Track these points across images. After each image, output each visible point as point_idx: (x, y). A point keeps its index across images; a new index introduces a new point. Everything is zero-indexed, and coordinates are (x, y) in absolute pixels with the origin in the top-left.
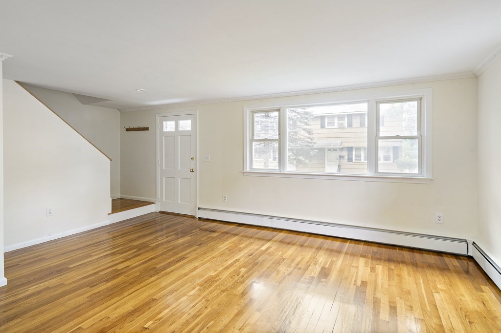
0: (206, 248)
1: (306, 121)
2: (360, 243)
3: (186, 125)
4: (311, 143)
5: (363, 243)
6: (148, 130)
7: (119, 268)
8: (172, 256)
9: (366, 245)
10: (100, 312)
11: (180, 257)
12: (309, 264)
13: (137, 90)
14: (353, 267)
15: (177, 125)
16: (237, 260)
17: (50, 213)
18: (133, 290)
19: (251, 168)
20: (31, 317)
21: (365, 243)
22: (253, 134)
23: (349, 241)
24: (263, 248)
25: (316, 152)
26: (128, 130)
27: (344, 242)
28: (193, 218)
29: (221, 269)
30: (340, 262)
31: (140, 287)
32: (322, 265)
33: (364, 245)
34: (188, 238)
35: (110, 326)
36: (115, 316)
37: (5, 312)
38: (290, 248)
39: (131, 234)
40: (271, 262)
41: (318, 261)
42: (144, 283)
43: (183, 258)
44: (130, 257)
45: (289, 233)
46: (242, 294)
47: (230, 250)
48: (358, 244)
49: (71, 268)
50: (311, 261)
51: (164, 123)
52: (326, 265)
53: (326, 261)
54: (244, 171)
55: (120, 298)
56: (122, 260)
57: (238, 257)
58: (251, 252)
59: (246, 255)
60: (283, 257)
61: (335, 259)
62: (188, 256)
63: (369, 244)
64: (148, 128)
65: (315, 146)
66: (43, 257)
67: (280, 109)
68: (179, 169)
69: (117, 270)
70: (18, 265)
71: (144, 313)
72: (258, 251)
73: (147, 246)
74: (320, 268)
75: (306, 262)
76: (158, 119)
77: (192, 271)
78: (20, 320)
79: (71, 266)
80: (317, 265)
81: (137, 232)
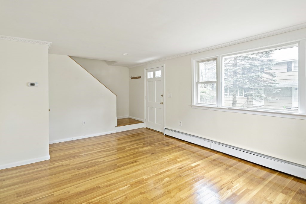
0: (155, 157)
1: (268, 66)
2: (289, 177)
3: (159, 74)
4: (273, 83)
5: (292, 178)
6: (140, 78)
7: (99, 161)
8: (132, 158)
9: (295, 180)
10: (69, 187)
11: (135, 160)
12: (222, 187)
13: (123, 54)
14: (266, 201)
15: (154, 74)
16: (168, 171)
17: (84, 124)
18: (94, 177)
19: (197, 103)
20: (42, 181)
21: (295, 179)
22: (199, 78)
23: (278, 173)
24: (193, 165)
25: (279, 91)
26: (132, 78)
27: (272, 173)
28: (162, 134)
29: (153, 175)
30: (254, 193)
31: (100, 176)
32: (234, 192)
33: (293, 180)
34: (150, 148)
35: (65, 198)
36: (73, 192)
37: (37, 174)
38: (215, 169)
39: (121, 140)
40: (192, 178)
41: (233, 186)
42: (103, 174)
43: (136, 161)
44: (110, 154)
45: (222, 155)
46: (152, 199)
47: (168, 162)
48: (287, 178)
49: (80, 156)
50: (226, 185)
51: (148, 73)
52: (238, 193)
53: (241, 188)
54: (192, 105)
55: (85, 180)
56: (105, 156)
57: (169, 168)
58: (183, 166)
59: (178, 168)
60: (204, 176)
61: (251, 188)
62: (139, 160)
63: (300, 180)
64: (140, 77)
65: (278, 86)
66: (74, 147)
67: (217, 58)
68: (155, 102)
69: (98, 162)
70: (63, 149)
71: (87, 195)
72: (188, 166)
73: (123, 149)
74: (232, 193)
75: (222, 184)
76: (145, 71)
77: (134, 172)
78: (37, 181)
79: (80, 155)
80: (230, 190)
81: (125, 140)
